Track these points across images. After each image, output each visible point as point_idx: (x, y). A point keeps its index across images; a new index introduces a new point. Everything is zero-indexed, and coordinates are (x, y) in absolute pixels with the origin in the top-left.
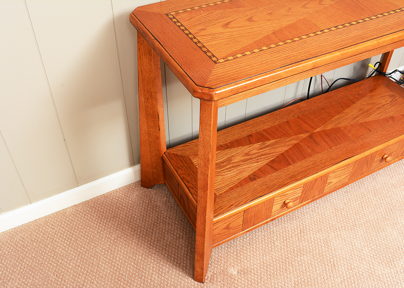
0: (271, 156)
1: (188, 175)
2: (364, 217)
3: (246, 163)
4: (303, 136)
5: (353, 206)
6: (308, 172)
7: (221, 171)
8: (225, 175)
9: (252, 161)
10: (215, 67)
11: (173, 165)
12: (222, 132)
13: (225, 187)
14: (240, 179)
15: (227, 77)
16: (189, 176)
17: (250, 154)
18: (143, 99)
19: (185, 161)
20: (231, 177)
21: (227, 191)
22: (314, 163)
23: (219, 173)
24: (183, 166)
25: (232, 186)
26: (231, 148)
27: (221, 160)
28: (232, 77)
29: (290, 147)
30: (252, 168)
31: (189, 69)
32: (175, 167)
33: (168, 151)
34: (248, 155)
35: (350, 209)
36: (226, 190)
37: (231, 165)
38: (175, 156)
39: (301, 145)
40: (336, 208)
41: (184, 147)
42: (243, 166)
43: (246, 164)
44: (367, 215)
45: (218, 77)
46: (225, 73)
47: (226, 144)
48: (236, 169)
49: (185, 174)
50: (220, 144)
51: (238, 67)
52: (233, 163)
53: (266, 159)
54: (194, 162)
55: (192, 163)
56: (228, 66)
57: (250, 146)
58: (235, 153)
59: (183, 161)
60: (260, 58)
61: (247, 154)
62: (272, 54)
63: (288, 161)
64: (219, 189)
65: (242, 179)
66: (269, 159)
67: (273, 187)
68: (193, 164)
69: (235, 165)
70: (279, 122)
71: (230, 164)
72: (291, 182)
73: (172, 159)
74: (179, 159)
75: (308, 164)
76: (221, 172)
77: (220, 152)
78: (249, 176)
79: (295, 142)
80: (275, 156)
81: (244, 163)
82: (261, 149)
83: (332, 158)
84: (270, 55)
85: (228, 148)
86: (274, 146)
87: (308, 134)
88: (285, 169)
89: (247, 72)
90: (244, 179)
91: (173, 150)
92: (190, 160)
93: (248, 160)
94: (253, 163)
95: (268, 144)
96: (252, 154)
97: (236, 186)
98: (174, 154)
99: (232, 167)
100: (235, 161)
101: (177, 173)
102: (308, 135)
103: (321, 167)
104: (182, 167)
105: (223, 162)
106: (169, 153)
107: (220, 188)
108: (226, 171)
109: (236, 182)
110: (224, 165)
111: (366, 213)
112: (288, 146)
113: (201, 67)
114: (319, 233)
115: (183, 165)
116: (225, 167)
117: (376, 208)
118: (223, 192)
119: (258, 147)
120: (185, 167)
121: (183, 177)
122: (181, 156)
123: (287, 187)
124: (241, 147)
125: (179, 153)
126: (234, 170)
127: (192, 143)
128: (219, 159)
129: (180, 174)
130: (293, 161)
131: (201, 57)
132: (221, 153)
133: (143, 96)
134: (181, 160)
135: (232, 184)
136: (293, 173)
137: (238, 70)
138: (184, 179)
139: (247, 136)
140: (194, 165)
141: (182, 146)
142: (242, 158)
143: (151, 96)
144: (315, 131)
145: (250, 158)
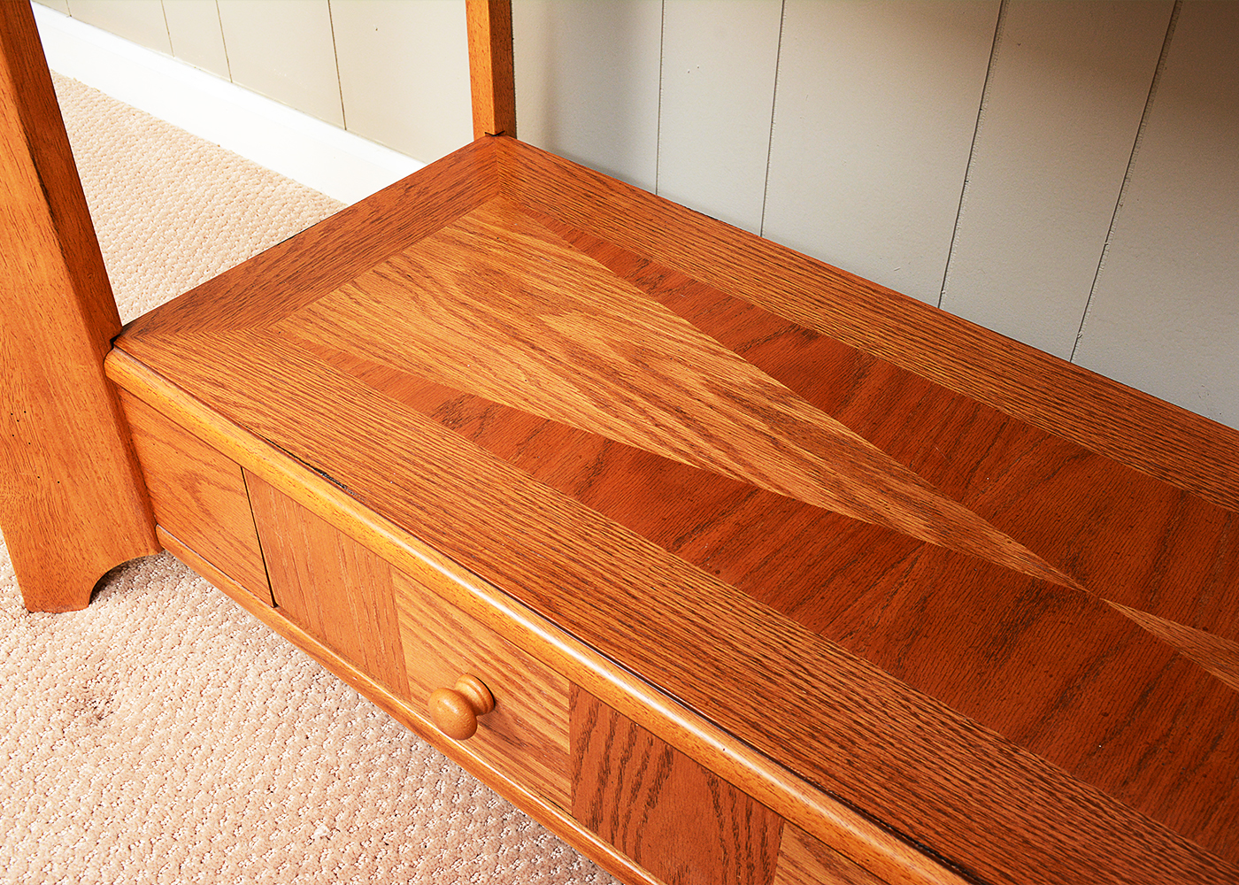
0: (692, 446)
1: (373, 217)
3: (569, 368)
4: (1013, 554)
6: (660, 650)
7: (454, 300)
8: (432, 318)
9: (597, 383)
13: (345, 336)
14: (425, 373)
16: (372, 222)
17: (656, 365)
19: (462, 193)
20: (429, 339)
21: (317, 349)
22: (776, 668)
23: (436, 298)
24: (430, 193)
25: (364, 356)
26: (650, 294)
27: (535, 284)
29: (840, 510)
30: (544, 397)
34: (636, 361)
36: (321, 343)
37: (516, 322)
38: (483, 162)
39: (905, 565)
41: (553, 169)
42: (540, 362)
43: (560, 368)
47: (667, 274)
48: (496, 345)
49: (376, 211)
50: (658, 254)
52: (540, 325)
53: (657, 430)
54: (472, 215)
55: (464, 210)
57: (717, 353)
58: (620, 315)
59: (460, 188)
61: (640, 356)
63: (700, 528)
64: (319, 322)
65: (434, 378)
66: (662, 443)
67: (422, 508)
68: (457, 214)
69: (530, 332)
70: (1042, 421)
71: (521, 314)
72: (509, 578)
73: (459, 160)
74: (468, 175)
75: (740, 635)
76: (447, 303)
77: (597, 269)
78: (472, 397)
79: (914, 525)
80: (702, 464)
81: (564, 359)
82: (727, 395)
83: (908, 771)
85: (644, 284)
86: (795, 440)
87: (1056, 576)
88: (621, 529)
90: (438, 385)
95: (792, 412)
96: (655, 374)
97: (369, 369)
102: (1048, 577)
103: (754, 717)
104: (421, 192)
105: (522, 291)
106: (488, 146)
107: (331, 323)
108: (467, 314)
109: (399, 361)
110: (505, 301)
112: (851, 501)
115: (437, 193)
116: (493, 305)
118: (304, 336)
119: (736, 380)
120: (427, 200)
121: (353, 210)
122: (490, 177)
123: (460, 575)
124: (687, 323)
125: (509, 169)
126: (490, 339)
128: (539, 277)
130: (714, 552)
136: (594, 573)
139: (793, 326)
140: (454, 218)
144: (1127, 611)
145: (616, 372)
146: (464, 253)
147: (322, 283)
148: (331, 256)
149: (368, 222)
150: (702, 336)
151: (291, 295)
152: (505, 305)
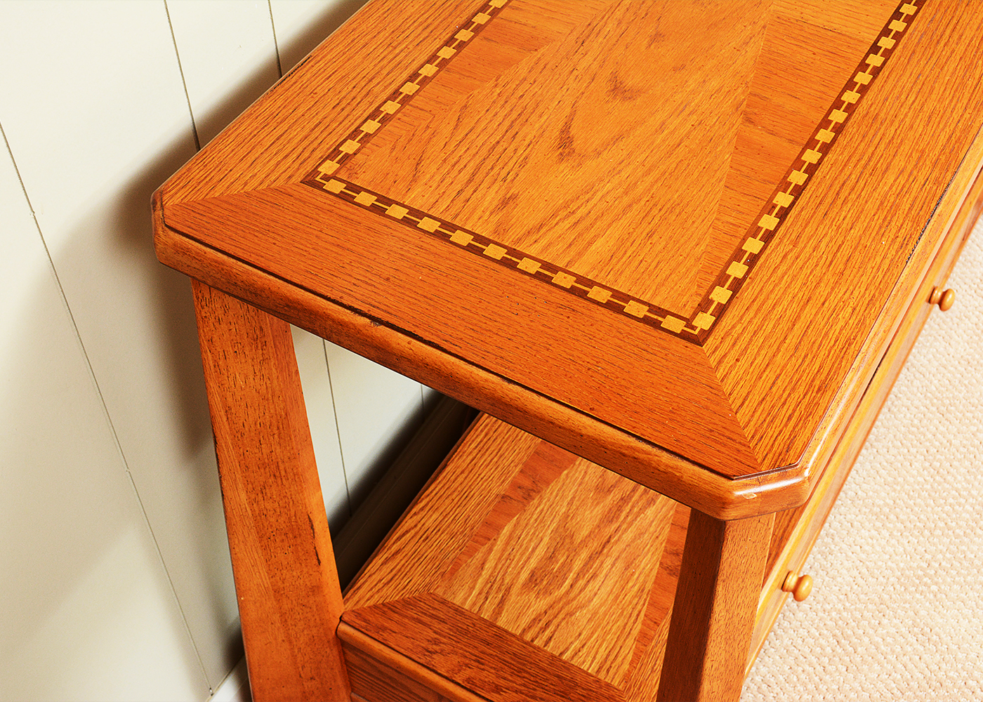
1: (477, 664)
2: (963, 501)
3: (623, 522)
5: (912, 480)
7: (567, 593)
8: (590, 600)
9: (633, 507)
10: (713, 361)
11: (402, 651)
12: (473, 446)
13: (620, 643)
14: (646, 590)
15: (793, 389)
16: (483, 664)
18: (243, 496)
19: (432, 616)
20: (611, 597)
21: (637, 656)
23: (568, 603)
24: (437, 636)
25: (639, 626)
26: (539, 492)
27: (541, 551)
28: (806, 379)
30: (652, 529)
31: (636, 415)
32: (413, 657)
33: (350, 605)
34: (609, 491)
35: (911, 493)
36: (632, 654)
37: (584, 555)
38: (384, 612)
40: (876, 509)
41: (391, 565)
42: (620, 537)
43: (624, 526)
44: (965, 489)
45: (766, 406)
46: (769, 376)
47: (516, 486)
48: (609, 562)
49: (467, 665)
50: (495, 491)
51: (784, 325)
52: (584, 543)
54: (464, 603)
55: (456, 610)
56: (747, 336)
58: (565, 504)
59: (425, 619)
60: (808, 249)
62: (831, 215)
64: (609, 663)
65: (649, 586)
68: (462, 613)
69: (594, 545)
71: (576, 552)
73: (384, 629)
74: (406, 617)
76: (572, 595)
77: (518, 522)
78: (661, 563)
81: (616, 525)
84: (827, 221)
85: (529, 495)
89: (832, 335)
90: (655, 583)
91: (361, 592)
92: (444, 602)
93: (620, 509)
94: (642, 510)
97: (649, 622)
98: (375, 606)
99: (591, 558)
100: (585, 532)
101: (435, 675)
104: (436, 642)
105: (551, 558)
106: (357, 614)
107: (608, 655)
108: (581, 583)
109: (639, 607)
110: (563, 564)
111: (959, 486)
113: (668, 385)
114: (887, 616)
115: (435, 632)
116: (570, 570)
117: (972, 456)
118: (626, 666)
120: (445, 637)
121: (469, 680)
122: (407, 603)
124: (565, 472)
125: (391, 594)
126: (605, 565)
127: (404, 535)
128: (534, 550)
129: (448, 672)
131: (618, 334)
132: (523, 523)
133: (240, 486)
134: (414, 619)
135: (634, 623)
137: (792, 340)
138: (474, 684)
140: (467, 613)
141: (380, 562)
142: (599, 510)
143: (278, 474)
145: (622, 499)
146: (513, 597)
147: (565, 674)
148: (532, 678)
149: (482, 667)
150: (577, 463)
151: (583, 689)
152: (567, 565)
